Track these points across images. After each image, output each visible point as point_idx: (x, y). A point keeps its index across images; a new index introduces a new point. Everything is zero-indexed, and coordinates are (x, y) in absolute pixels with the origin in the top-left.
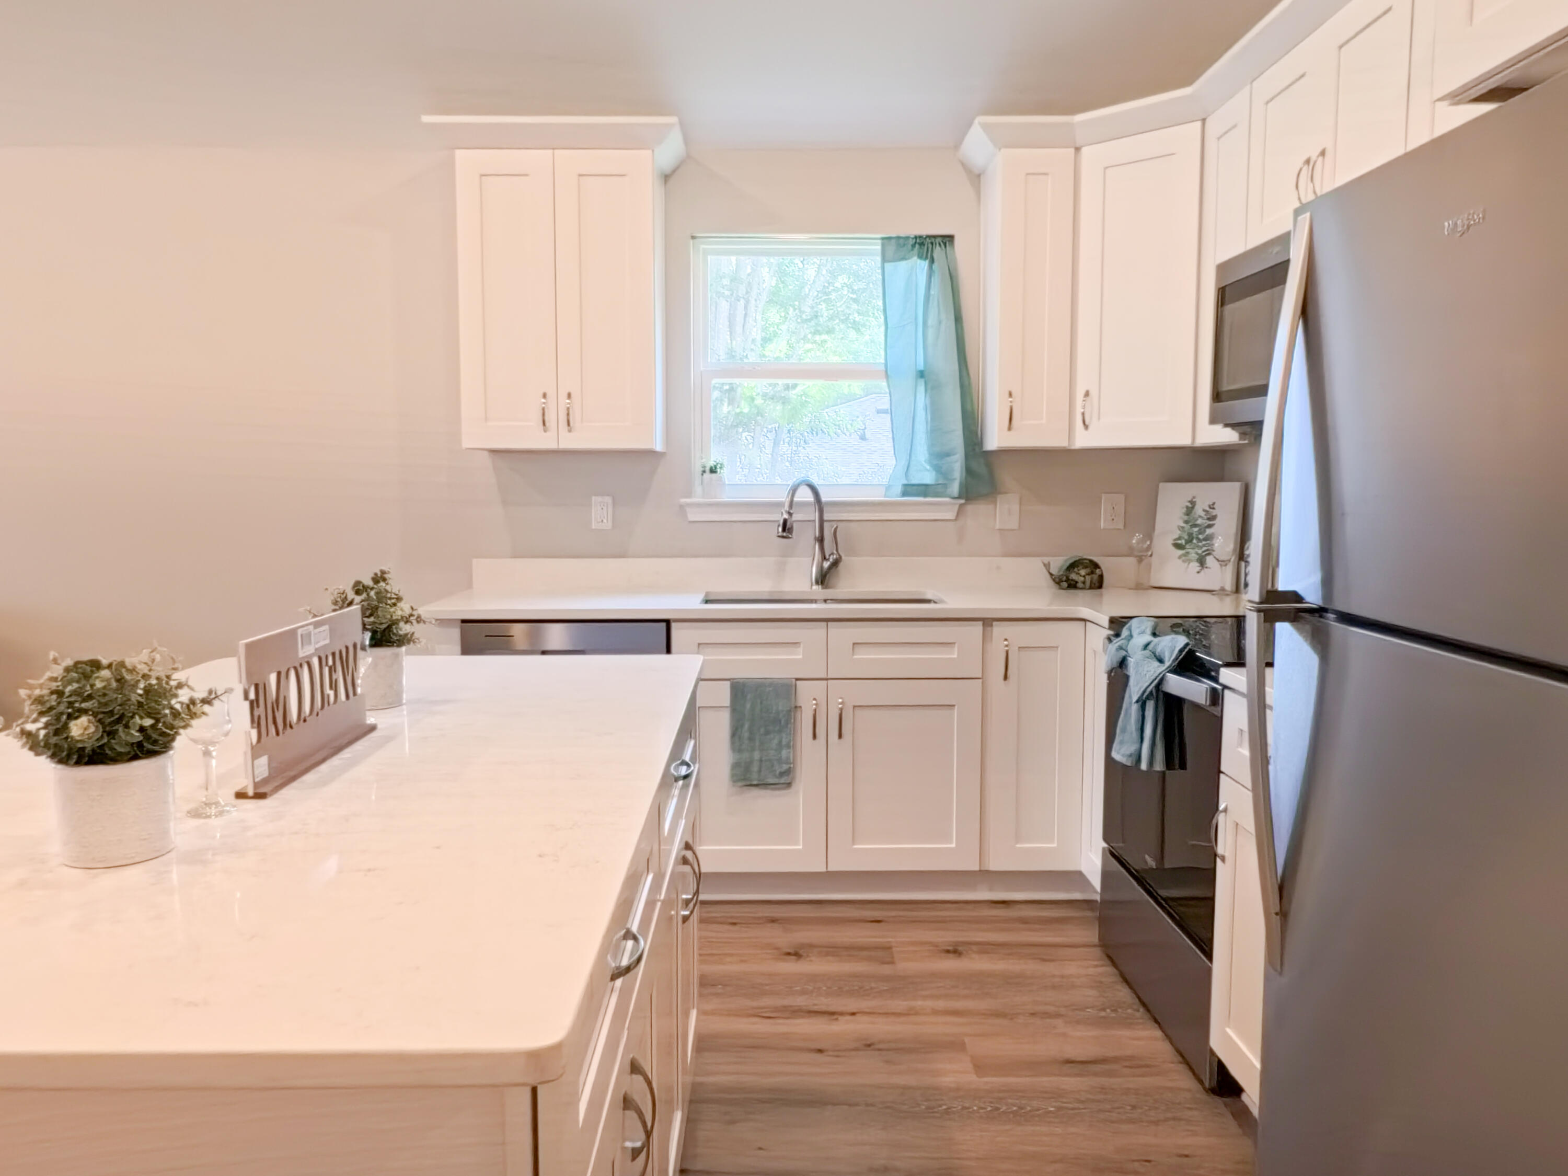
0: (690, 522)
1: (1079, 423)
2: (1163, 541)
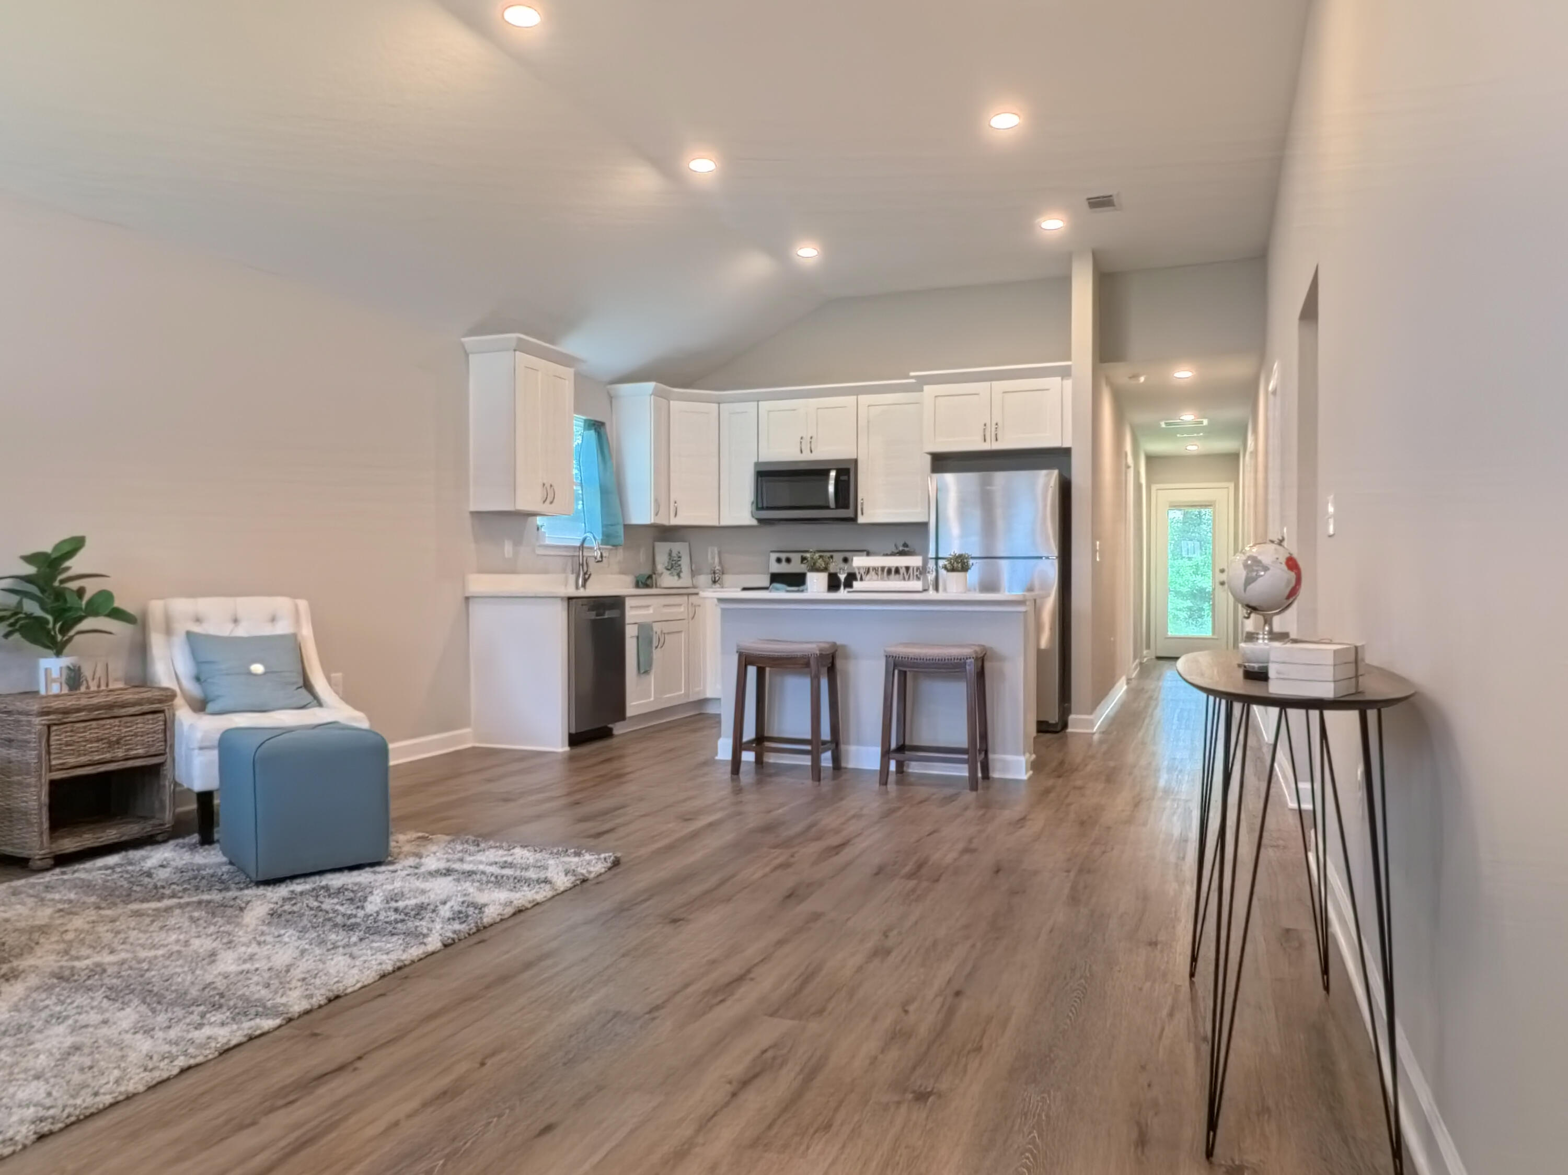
0: (538, 555)
1: (672, 514)
2: (660, 567)
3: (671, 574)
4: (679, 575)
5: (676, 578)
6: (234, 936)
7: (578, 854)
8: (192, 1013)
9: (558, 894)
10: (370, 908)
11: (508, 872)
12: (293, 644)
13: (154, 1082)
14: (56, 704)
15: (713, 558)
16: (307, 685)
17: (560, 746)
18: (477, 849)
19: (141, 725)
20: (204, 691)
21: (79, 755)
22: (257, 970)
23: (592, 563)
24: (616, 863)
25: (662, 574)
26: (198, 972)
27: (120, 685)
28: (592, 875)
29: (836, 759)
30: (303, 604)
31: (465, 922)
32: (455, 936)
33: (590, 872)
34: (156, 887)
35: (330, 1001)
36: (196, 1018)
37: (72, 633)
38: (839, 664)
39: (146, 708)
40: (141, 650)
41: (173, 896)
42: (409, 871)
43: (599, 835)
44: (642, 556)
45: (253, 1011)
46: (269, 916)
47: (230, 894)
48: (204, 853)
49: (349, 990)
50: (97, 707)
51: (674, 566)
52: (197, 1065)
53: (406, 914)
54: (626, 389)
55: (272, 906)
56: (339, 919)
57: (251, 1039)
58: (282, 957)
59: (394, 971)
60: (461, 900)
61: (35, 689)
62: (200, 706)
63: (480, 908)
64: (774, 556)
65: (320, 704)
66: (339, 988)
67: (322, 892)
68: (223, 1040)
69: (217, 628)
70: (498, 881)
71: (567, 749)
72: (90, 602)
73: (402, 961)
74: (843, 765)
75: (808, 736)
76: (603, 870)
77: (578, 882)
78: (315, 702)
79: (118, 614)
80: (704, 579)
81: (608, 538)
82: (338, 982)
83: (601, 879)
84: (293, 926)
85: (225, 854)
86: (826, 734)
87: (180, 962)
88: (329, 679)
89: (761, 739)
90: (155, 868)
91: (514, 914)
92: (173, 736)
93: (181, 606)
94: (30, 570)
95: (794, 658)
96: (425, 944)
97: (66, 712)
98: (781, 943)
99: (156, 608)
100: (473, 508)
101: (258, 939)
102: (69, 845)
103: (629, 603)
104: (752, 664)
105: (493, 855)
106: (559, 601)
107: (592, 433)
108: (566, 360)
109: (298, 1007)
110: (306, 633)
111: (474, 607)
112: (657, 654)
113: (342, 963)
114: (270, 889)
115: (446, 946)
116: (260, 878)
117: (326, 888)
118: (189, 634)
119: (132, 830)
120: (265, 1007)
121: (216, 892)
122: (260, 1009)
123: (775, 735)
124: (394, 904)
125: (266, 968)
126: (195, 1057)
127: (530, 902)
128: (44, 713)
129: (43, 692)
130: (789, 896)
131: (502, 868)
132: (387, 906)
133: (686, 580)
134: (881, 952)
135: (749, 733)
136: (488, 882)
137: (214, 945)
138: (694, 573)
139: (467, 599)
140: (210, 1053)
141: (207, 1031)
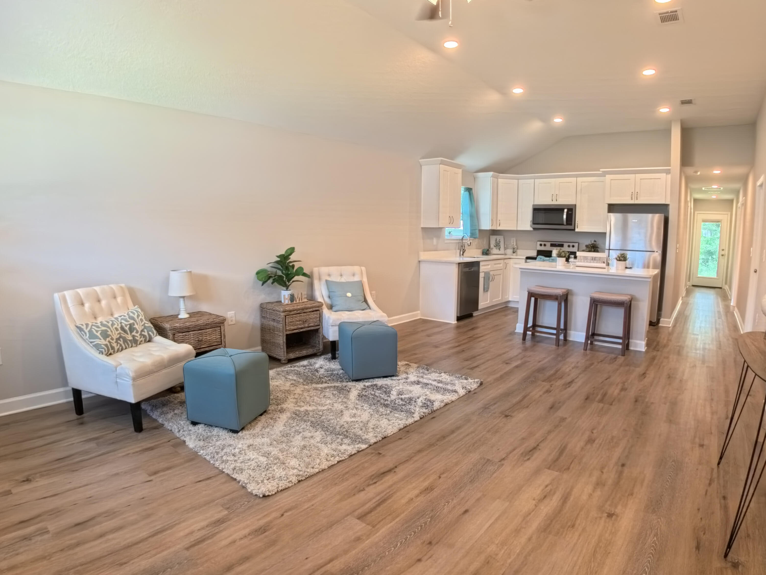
0: (445, 243)
1: (498, 225)
2: (492, 246)
3: (496, 249)
4: (499, 249)
5: (498, 250)
6: (347, 404)
7: (466, 379)
8: (338, 438)
9: (460, 398)
10: (393, 397)
11: (440, 385)
12: (361, 284)
13: (330, 466)
14: (287, 309)
15: (513, 242)
16: (365, 301)
17: (453, 321)
18: (428, 372)
19: (313, 315)
20: (332, 302)
21: (294, 326)
22: (357, 421)
23: (466, 246)
24: (481, 384)
25: (492, 249)
26: (338, 420)
27: (306, 300)
28: (472, 390)
29: (565, 337)
30: (363, 268)
31: (427, 408)
32: (424, 415)
33: (471, 388)
34: (320, 378)
35: (383, 439)
36: (339, 440)
37: (291, 281)
38: (569, 297)
39: (314, 309)
40: (311, 285)
41: (326, 382)
42: (404, 381)
43: (472, 369)
44: (485, 242)
45: (358, 440)
46: (358, 396)
47: (344, 384)
48: (334, 363)
49: (389, 435)
50: (299, 310)
51: (497, 245)
52: (343, 460)
53: (406, 402)
54: (481, 175)
55: (359, 391)
56: (382, 401)
57: (358, 452)
58: (365, 416)
59: (404, 428)
60: (425, 397)
61: (280, 300)
62: (331, 307)
63: (432, 402)
64: (539, 243)
65: (370, 309)
66: (385, 434)
67: (375, 387)
68: (349, 452)
69: (335, 278)
70: (437, 390)
71: (456, 322)
72: (296, 270)
73: (406, 424)
74: (568, 339)
75: (555, 326)
76: (476, 387)
77: (467, 392)
78: (368, 308)
79: (305, 275)
80: (509, 251)
81: (473, 235)
82: (385, 431)
83: (476, 391)
84: (367, 403)
85: (341, 365)
86: (562, 327)
87: (332, 414)
88: (371, 294)
89: (535, 325)
90: (319, 368)
91: (445, 406)
92: (322, 318)
93: (324, 270)
94: (279, 259)
95: (552, 296)
96: (413, 417)
97: (290, 311)
98: (549, 432)
99: (316, 270)
100: (422, 226)
101: (356, 406)
102: (292, 356)
103: (481, 264)
104: (533, 297)
105: (434, 376)
106: (455, 264)
107: (467, 193)
108: (458, 166)
109: (373, 441)
110: (365, 280)
111: (423, 266)
112: (491, 284)
113: (385, 423)
114: (357, 383)
115: (421, 418)
116: (354, 379)
117: (376, 385)
118: (327, 281)
119: (310, 351)
120: (361, 439)
121: (339, 382)
122: (360, 440)
123: (540, 324)
124: (400, 396)
125: (360, 421)
126: (342, 457)
127: (450, 401)
128: (284, 311)
129: (283, 302)
130: (551, 408)
131: (439, 383)
132: (398, 397)
133: (502, 251)
134: (591, 441)
135: (530, 324)
136: (434, 389)
137: (342, 407)
138: (505, 249)
139: (419, 261)
140: (346, 456)
141: (344, 447)
